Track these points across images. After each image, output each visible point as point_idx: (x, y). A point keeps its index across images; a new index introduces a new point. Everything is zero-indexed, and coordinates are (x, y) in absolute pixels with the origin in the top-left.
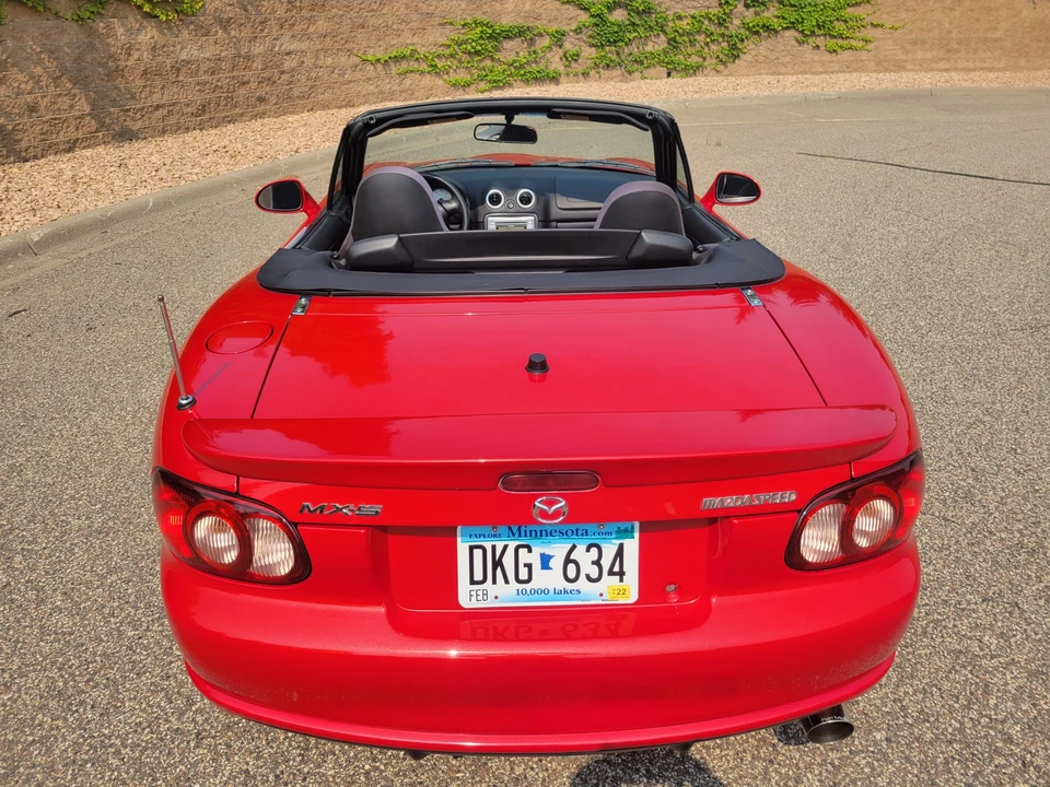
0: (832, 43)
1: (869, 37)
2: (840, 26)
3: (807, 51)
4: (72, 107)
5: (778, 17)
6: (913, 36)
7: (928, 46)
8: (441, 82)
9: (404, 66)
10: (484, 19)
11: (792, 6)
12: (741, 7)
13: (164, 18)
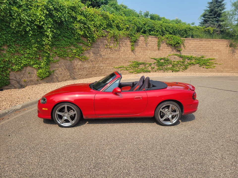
0: (207, 67)
1: (215, 66)
2: (208, 64)
3: (201, 68)
4: (67, 74)
5: (195, 62)
6: (224, 66)
7: (228, 68)
8: (128, 72)
9: (121, 69)
10: (136, 61)
11: (198, 60)
12: (187, 60)
13: (83, 60)
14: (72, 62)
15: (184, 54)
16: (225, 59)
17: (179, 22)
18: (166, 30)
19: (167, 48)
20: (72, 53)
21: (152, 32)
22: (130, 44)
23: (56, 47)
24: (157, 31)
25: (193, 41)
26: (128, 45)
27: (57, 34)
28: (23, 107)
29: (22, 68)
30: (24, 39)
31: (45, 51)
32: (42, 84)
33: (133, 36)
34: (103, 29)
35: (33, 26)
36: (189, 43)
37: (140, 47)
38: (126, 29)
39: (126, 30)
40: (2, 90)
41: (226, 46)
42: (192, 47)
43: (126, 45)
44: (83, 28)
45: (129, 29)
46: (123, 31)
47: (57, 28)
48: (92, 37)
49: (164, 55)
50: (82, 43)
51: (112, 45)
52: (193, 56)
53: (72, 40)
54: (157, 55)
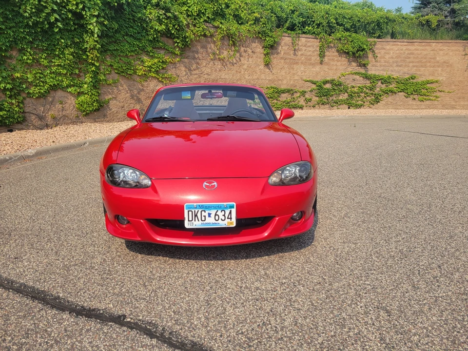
0: (421, 98)
1: (438, 95)
2: (424, 91)
3: (410, 101)
5: (396, 88)
6: (458, 95)
7: (466, 100)
10: (273, 85)
11: (402, 83)
12: (379, 83)
13: (165, 82)
14: (143, 86)
15: (372, 71)
16: (460, 81)
17: (370, 6)
18: (338, 24)
19: (338, 61)
20: (144, 68)
22: (262, 51)
23: (112, 55)
24: (318, 25)
25: (394, 45)
26: (259, 55)
27: (113, 29)
28: (39, 154)
29: (48, 92)
30: (48, 38)
31: (91, 61)
32: (86, 123)
33: (268, 36)
34: (205, 21)
35: (65, 13)
36: (384, 49)
37: (282, 58)
38: (254, 21)
39: (255, 23)
40: (11, 131)
41: (464, 53)
42: (392, 58)
43: (254, 54)
44: (164, 18)
45: (261, 22)
46: (248, 25)
47: (112, 18)
48: (182, 38)
49: (331, 75)
50: (164, 48)
51: (225, 54)
52: (392, 76)
53: (143, 41)
54: (317, 74)
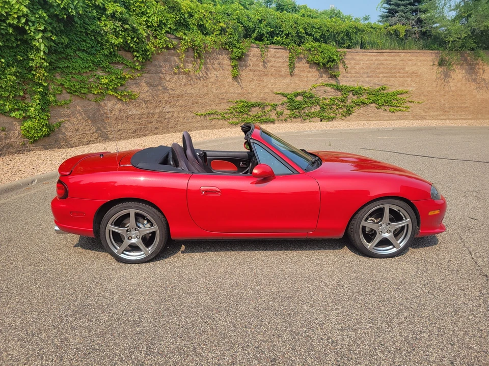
0: (392, 109)
1: (408, 106)
2: (395, 102)
3: (381, 112)
5: (368, 99)
6: (428, 106)
7: (435, 110)
8: (226, 123)
9: (212, 117)
10: (244, 100)
11: (373, 94)
12: (351, 95)
13: (124, 100)
14: (100, 105)
15: (344, 82)
16: (429, 91)
17: (338, 15)
18: (307, 34)
19: (308, 72)
20: (100, 86)
21: (275, 38)
22: (229, 64)
23: (63, 72)
24: (287, 35)
25: (364, 55)
26: (226, 67)
27: (62, 44)
31: (37, 81)
32: (34, 152)
33: (236, 47)
34: (167, 32)
35: (5, 28)
36: (354, 59)
37: (250, 70)
38: (219, 32)
39: (221, 34)
41: (432, 63)
42: (362, 68)
43: (221, 67)
44: (121, 30)
45: (227, 32)
46: (214, 35)
48: (143, 51)
49: (302, 87)
50: (122, 63)
51: (190, 67)
52: (363, 87)
53: (97, 56)
54: (288, 86)
